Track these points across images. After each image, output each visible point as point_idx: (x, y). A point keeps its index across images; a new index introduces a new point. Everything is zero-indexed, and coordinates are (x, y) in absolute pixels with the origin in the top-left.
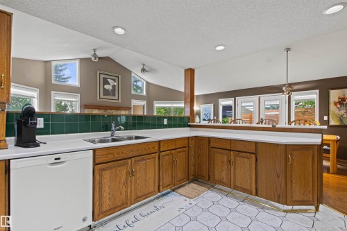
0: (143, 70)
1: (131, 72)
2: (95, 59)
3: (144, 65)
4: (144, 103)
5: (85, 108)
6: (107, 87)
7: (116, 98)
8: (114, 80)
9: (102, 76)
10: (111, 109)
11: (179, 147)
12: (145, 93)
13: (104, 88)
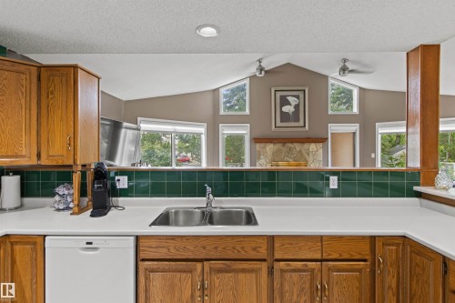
0: (344, 70)
1: (325, 77)
2: (261, 73)
3: (345, 60)
4: (355, 127)
5: (256, 142)
6: (286, 109)
7: (301, 123)
8: (298, 97)
9: (279, 94)
10: (292, 142)
11: (335, 256)
12: (355, 110)
13: (282, 112)
